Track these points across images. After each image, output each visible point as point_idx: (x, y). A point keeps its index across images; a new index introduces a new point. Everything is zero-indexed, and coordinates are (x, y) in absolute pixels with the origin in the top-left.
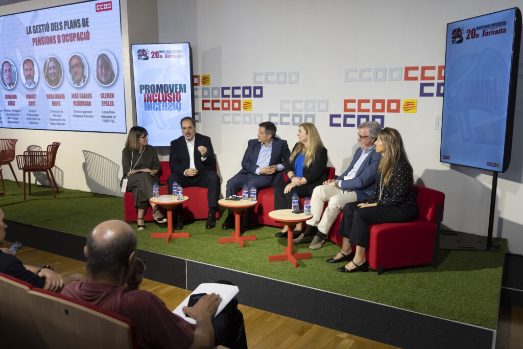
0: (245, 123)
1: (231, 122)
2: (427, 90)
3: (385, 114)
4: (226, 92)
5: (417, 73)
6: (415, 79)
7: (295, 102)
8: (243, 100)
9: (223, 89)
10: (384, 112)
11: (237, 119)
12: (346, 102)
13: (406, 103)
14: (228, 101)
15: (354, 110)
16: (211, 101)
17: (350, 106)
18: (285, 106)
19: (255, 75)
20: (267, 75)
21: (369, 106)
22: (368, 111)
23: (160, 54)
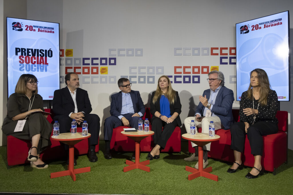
0: (101, 82)
1: (90, 83)
2: (224, 61)
3: (201, 75)
4: (86, 62)
5: (218, 51)
6: (217, 54)
7: (140, 68)
8: (100, 67)
9: (84, 59)
10: (199, 73)
11: (95, 80)
12: (176, 68)
13: (213, 68)
14: (88, 68)
15: (181, 73)
16: (73, 68)
17: (178, 70)
18: (133, 71)
19: (110, 50)
20: (120, 50)
21: (190, 70)
22: (190, 73)
23: (34, 28)
